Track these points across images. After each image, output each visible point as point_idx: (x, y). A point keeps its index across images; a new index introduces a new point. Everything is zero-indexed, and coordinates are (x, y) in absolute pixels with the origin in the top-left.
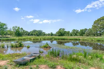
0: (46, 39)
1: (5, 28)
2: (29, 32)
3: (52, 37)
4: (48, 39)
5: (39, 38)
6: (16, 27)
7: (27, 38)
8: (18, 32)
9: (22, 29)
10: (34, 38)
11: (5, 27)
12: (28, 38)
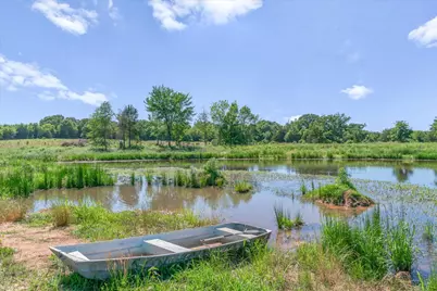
0: (359, 158)
1: (185, 111)
2: (283, 124)
3: (403, 146)
4: (374, 159)
5: (323, 150)
6: (225, 105)
7: (265, 153)
8: (232, 126)
9: (246, 111)
10: (295, 152)
11: (184, 108)
12: (268, 151)
